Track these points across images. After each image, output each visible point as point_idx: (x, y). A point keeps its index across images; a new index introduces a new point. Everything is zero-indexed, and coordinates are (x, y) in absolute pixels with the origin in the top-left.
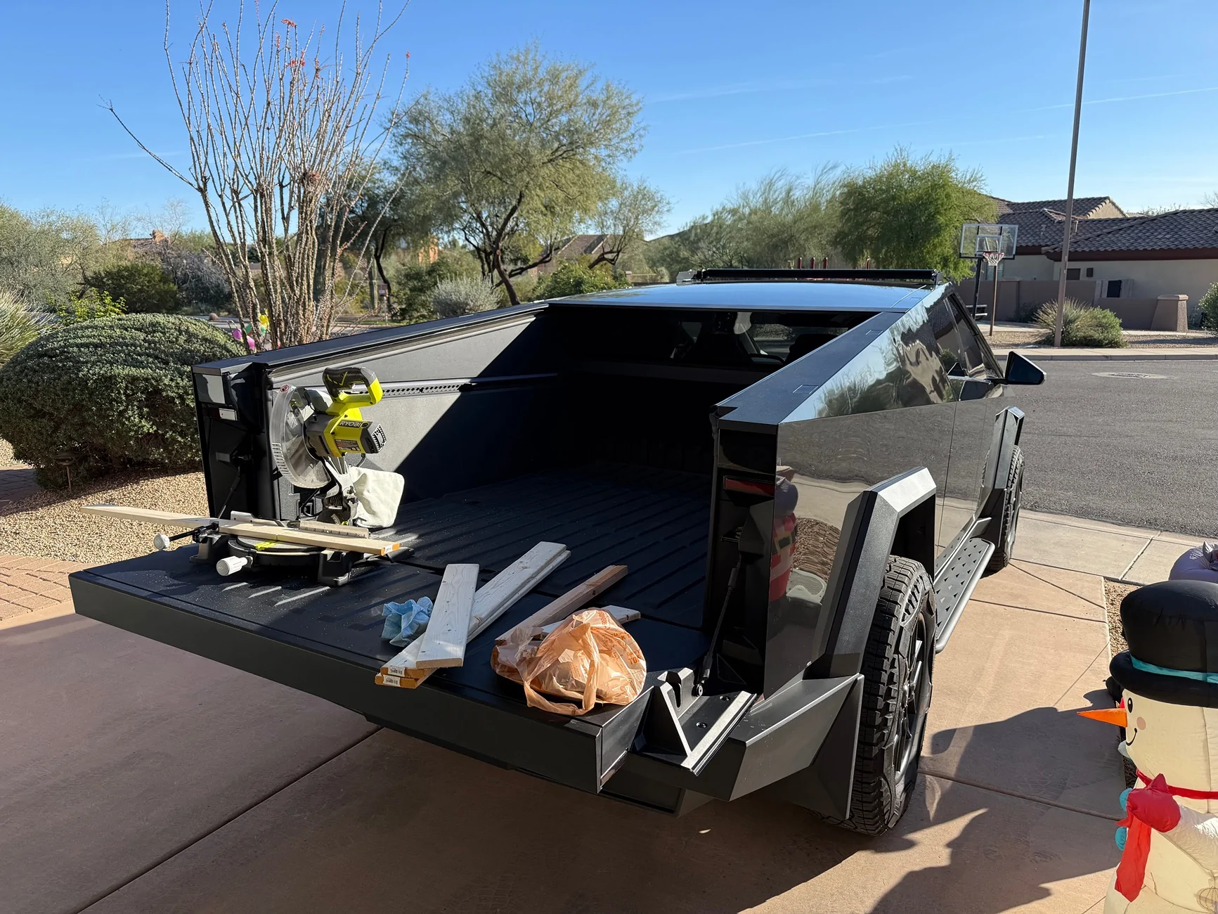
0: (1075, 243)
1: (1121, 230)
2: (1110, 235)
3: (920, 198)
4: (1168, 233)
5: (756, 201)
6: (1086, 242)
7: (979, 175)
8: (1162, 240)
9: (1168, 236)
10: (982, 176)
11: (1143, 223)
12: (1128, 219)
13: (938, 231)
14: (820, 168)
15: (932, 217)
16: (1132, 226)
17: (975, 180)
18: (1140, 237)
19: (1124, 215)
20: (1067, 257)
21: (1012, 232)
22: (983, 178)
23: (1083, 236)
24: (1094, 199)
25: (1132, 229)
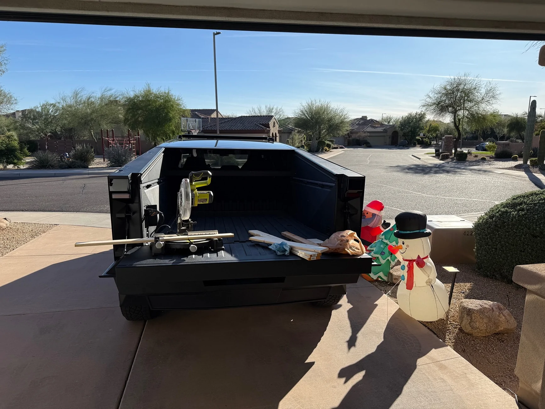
0: (211, 126)
1: (225, 122)
2: (222, 124)
3: (161, 106)
4: (241, 124)
5: (70, 101)
6: (215, 126)
7: (181, 97)
8: (239, 127)
9: (241, 125)
10: (182, 98)
11: (232, 120)
12: (224, 118)
13: (170, 120)
14: (104, 89)
15: (167, 114)
16: (229, 121)
17: (179, 100)
18: (232, 125)
19: (222, 116)
20: (219, 132)
21: (199, 122)
22: (182, 99)
23: (213, 124)
24: (212, 110)
25: (229, 122)
